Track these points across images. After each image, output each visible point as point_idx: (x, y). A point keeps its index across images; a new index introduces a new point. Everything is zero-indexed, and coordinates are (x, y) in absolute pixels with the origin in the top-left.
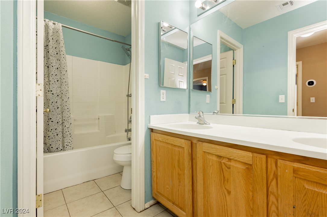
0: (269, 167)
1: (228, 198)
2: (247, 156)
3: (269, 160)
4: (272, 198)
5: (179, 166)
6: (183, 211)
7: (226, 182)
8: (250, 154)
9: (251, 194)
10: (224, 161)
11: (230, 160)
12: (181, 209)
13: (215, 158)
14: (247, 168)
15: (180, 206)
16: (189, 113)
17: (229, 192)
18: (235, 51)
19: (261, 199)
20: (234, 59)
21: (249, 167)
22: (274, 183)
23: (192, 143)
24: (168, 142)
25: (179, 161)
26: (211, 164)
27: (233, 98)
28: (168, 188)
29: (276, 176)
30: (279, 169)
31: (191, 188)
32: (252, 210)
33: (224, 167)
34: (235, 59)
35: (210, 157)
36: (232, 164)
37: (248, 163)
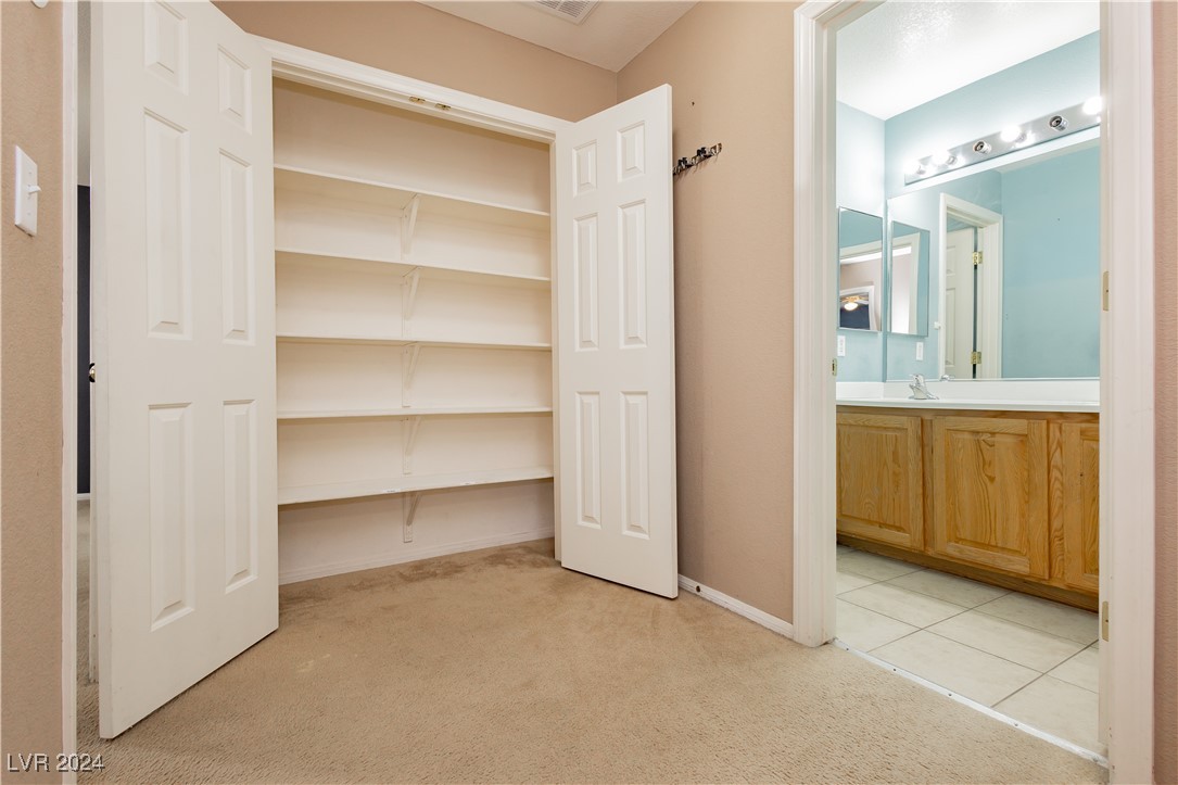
0: (1051, 435)
1: (991, 488)
2: (1019, 425)
3: (1051, 425)
4: (1055, 473)
5: (895, 460)
6: (904, 531)
7: (987, 466)
8: (1024, 422)
9: (1026, 473)
10: (984, 437)
11: (993, 434)
12: (899, 529)
13: (967, 436)
14: (1022, 441)
15: (897, 524)
16: (884, 380)
17: (992, 479)
18: (979, 230)
19: (1040, 476)
20: (976, 250)
21: (1023, 439)
22: (1058, 453)
23: (922, 421)
24: (871, 423)
25: (895, 453)
26: (960, 445)
27: (975, 350)
28: (869, 503)
29: (1060, 445)
30: (1064, 435)
31: (921, 491)
32: (1029, 494)
33: (983, 445)
34: (979, 250)
35: (960, 436)
36: (998, 438)
37: (1021, 433)
